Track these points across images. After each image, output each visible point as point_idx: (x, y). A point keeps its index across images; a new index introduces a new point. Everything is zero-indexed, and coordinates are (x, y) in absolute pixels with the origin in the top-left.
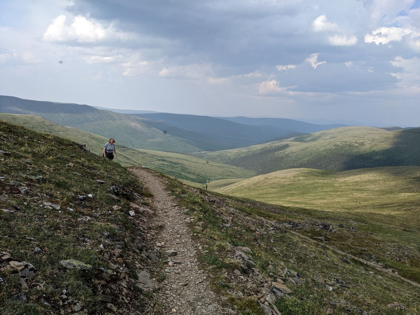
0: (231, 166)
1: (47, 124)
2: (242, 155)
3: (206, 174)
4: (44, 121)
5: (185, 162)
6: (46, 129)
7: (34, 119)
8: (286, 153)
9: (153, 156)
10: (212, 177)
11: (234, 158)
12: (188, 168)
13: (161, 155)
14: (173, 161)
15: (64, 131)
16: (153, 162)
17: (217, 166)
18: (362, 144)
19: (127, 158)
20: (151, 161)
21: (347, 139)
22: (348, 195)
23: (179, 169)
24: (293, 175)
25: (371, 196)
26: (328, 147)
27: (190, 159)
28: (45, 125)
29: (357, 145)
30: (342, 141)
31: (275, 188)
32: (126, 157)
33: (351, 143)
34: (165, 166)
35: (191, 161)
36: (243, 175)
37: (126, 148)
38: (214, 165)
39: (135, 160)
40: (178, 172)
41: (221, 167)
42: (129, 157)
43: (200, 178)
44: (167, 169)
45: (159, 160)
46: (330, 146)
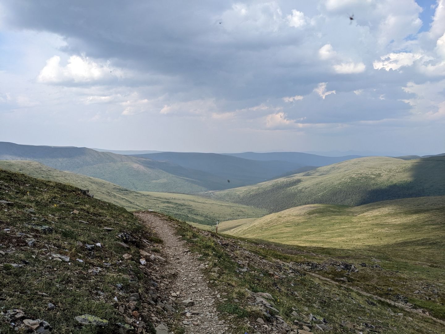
0: (240, 205)
1: (44, 170)
2: (251, 193)
3: (215, 215)
4: (41, 167)
5: (191, 203)
6: (43, 175)
7: (31, 165)
8: (299, 188)
9: (158, 198)
10: (221, 218)
11: (243, 197)
12: (195, 209)
13: (166, 197)
14: (179, 202)
15: (62, 176)
16: (157, 205)
17: (226, 206)
18: (379, 175)
19: (130, 202)
20: (155, 204)
21: (362, 171)
22: (368, 230)
23: (186, 211)
24: (308, 212)
25: (393, 231)
26: (343, 180)
27: (197, 200)
28: (42, 171)
29: (374, 177)
30: (357, 173)
31: (289, 227)
32: (128, 201)
33: (367, 174)
34: (171, 208)
35: (198, 202)
36: (254, 214)
37: (128, 191)
38: (223, 204)
39: (138, 204)
40: (185, 214)
41: (231, 207)
42: (132, 201)
43: (209, 219)
44: (173, 211)
45: (164, 202)
46: (345, 179)
